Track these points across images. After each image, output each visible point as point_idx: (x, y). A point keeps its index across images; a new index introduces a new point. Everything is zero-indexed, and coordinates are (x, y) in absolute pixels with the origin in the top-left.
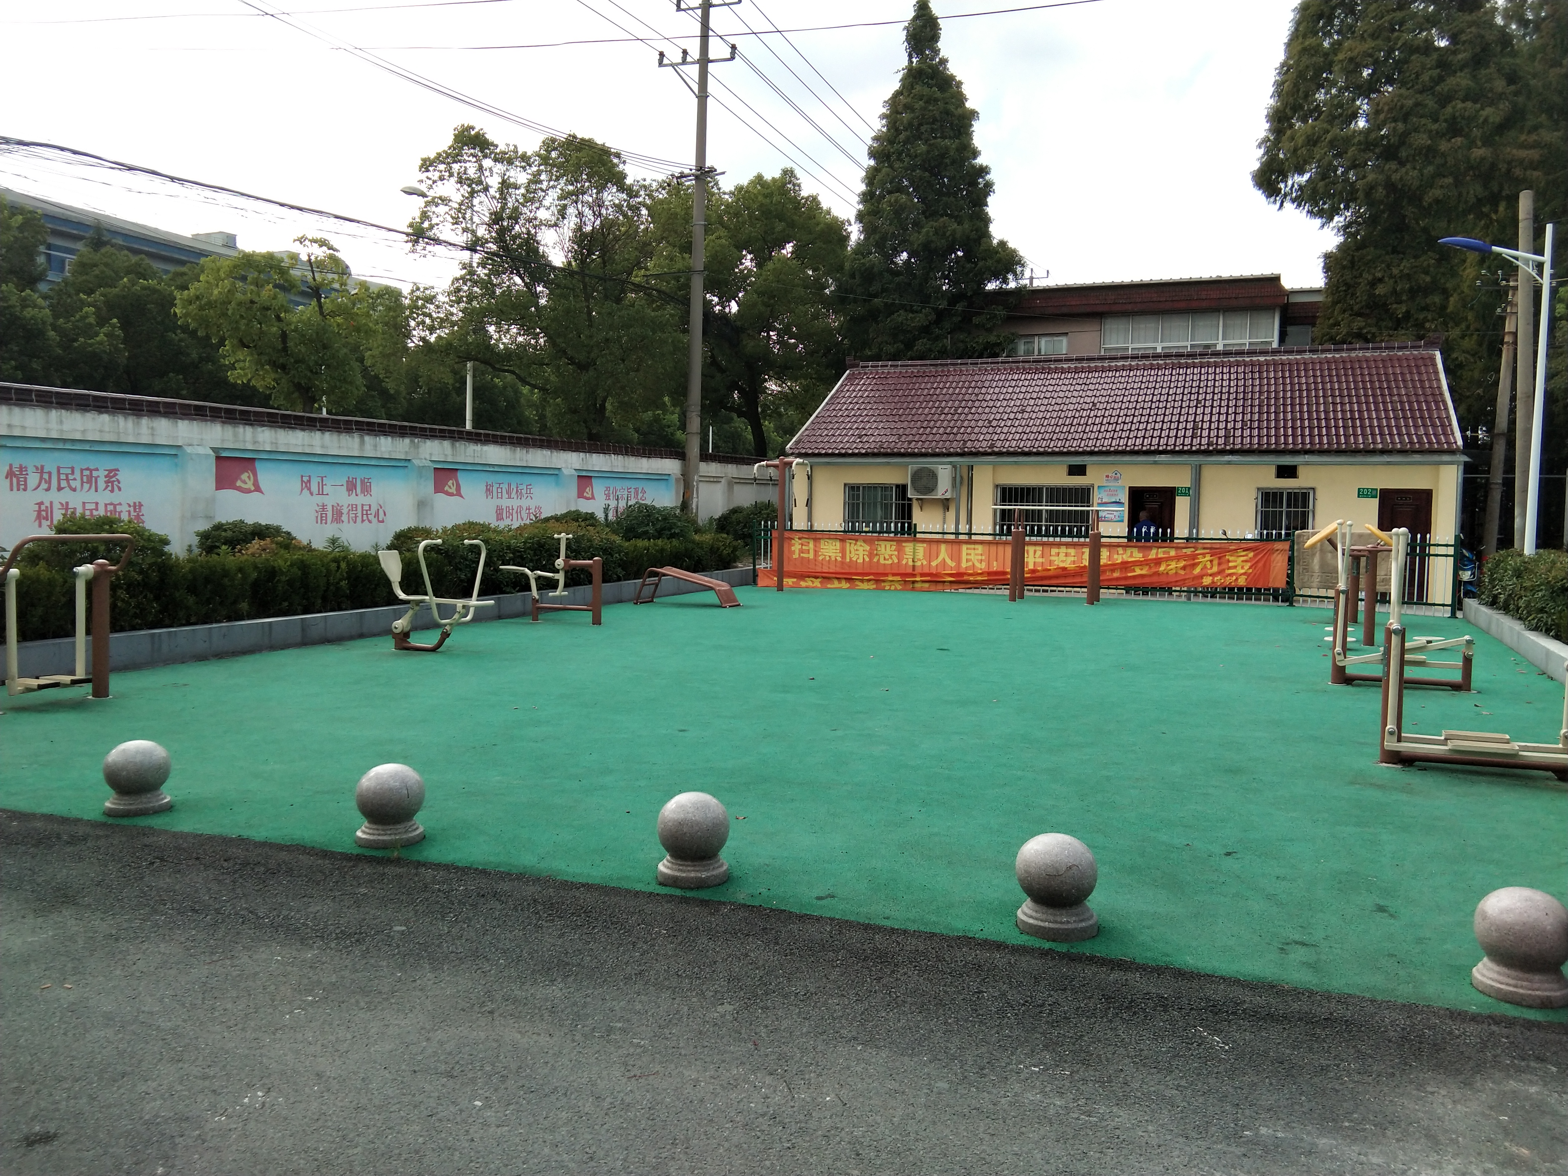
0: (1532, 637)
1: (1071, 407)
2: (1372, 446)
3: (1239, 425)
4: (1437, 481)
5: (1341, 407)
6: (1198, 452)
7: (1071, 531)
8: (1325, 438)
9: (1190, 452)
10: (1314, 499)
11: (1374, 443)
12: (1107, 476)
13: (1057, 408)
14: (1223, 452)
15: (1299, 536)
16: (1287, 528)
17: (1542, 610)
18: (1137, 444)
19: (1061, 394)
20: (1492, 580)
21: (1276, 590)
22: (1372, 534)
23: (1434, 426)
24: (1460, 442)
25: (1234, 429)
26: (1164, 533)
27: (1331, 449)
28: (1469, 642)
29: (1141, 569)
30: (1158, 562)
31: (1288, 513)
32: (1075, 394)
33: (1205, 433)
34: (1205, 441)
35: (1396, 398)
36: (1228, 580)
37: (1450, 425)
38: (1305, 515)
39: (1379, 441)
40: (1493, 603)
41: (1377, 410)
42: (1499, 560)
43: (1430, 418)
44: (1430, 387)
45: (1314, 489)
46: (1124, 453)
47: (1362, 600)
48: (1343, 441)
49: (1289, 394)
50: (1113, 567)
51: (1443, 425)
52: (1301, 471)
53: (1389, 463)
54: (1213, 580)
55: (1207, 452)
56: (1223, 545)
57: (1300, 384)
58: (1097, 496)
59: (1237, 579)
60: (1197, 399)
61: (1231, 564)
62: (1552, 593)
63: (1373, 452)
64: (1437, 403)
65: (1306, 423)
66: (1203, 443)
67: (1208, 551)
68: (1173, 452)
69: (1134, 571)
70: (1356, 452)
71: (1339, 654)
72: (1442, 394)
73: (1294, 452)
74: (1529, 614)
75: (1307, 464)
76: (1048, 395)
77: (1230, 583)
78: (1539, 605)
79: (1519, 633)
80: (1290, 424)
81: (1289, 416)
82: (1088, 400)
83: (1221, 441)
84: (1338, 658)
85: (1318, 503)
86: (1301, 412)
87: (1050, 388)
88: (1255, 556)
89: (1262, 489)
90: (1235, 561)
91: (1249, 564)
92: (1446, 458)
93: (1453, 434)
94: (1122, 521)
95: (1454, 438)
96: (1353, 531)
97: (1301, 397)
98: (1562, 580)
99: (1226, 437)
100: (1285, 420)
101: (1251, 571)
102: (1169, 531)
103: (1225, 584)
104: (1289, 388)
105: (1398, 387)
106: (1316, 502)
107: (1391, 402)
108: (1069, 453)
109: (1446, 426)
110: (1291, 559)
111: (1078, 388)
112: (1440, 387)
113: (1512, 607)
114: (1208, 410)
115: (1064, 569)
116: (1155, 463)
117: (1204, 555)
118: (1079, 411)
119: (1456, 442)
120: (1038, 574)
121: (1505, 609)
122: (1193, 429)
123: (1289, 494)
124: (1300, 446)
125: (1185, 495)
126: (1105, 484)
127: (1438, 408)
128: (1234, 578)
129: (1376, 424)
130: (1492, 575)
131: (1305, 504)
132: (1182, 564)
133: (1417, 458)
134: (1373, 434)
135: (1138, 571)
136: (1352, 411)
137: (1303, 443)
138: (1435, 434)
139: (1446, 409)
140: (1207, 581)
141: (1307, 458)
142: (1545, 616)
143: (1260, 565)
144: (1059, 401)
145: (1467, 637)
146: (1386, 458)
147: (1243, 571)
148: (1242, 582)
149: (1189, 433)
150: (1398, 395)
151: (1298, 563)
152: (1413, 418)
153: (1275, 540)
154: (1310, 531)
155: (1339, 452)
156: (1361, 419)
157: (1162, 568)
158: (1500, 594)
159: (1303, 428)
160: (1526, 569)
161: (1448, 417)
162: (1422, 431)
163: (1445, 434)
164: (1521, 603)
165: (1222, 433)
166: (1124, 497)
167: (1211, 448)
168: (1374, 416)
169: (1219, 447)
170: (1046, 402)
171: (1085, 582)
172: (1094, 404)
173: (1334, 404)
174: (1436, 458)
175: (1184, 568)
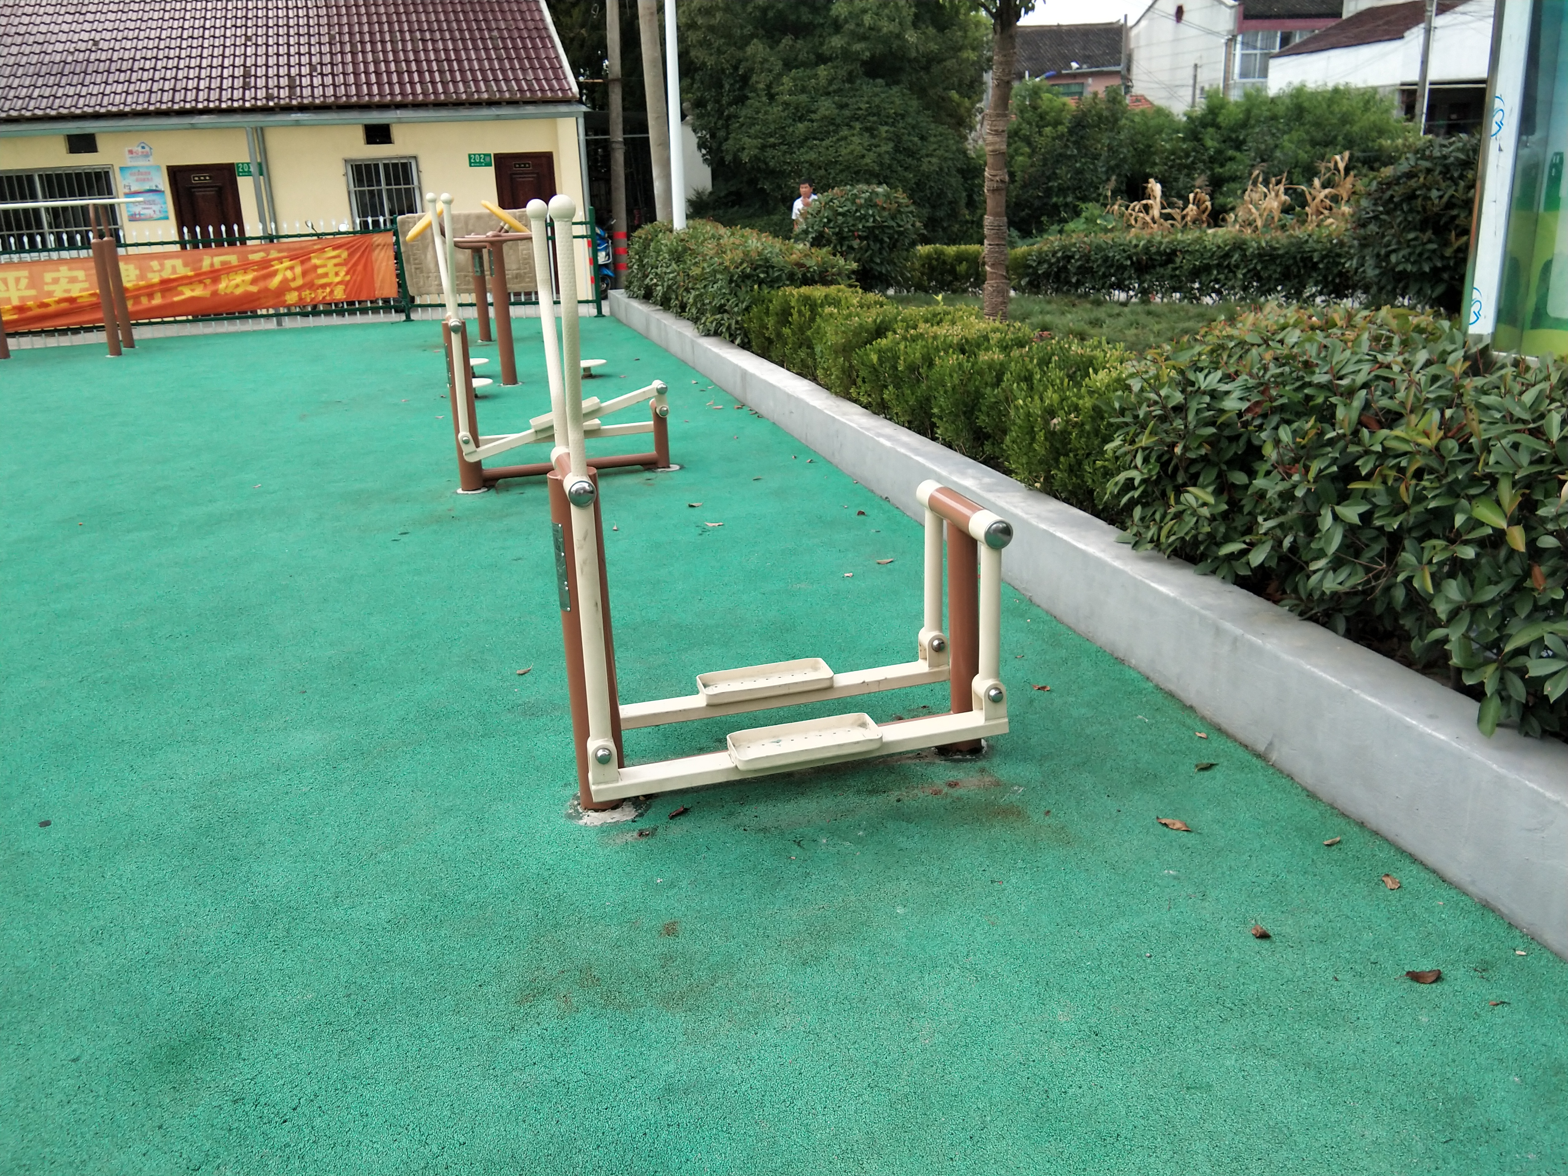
0: (716, 350)
1: (59, 47)
2: (476, 96)
3: (305, 70)
4: (555, 139)
5: (433, 45)
6: (254, 110)
7: (71, 239)
8: (418, 87)
9: (243, 110)
10: (418, 171)
11: (478, 91)
12: (131, 152)
13: (37, 48)
14: (288, 109)
15: (403, 223)
16: (392, 213)
17: (721, 309)
18: (165, 100)
19: (43, 28)
20: (642, 266)
21: (386, 301)
22: (492, 215)
23: (543, 67)
24: (575, 89)
25: (300, 75)
26: (230, 231)
27: (428, 100)
28: (661, 392)
29: (193, 290)
30: (215, 275)
31: (389, 192)
32: (65, 27)
33: (261, 82)
34: (261, 94)
35: (495, 33)
36: (321, 294)
37: (561, 67)
38: (410, 193)
39: (483, 89)
40: (647, 296)
41: (476, 49)
42: (646, 239)
43: (538, 58)
44: (532, 20)
45: (415, 158)
46: (145, 114)
47: (491, 304)
48: (441, 90)
49: (366, 28)
50: (149, 291)
51: (553, 68)
52: (396, 132)
53: (498, 118)
54: (300, 295)
55: (266, 110)
56: (304, 245)
57: (378, 14)
58: (119, 182)
59: (332, 292)
60: (245, 35)
61: (320, 271)
62: (731, 281)
63: (478, 104)
64: (542, 39)
65: (393, 66)
66: (259, 96)
67: (285, 254)
68: (219, 111)
69: (182, 293)
70: (458, 104)
71: (466, 442)
72: (546, 29)
73: (383, 107)
74: (702, 312)
75: (400, 121)
76: (22, 29)
77: (324, 298)
78: (717, 302)
79: (692, 342)
80: (372, 68)
81: (370, 57)
82: (85, 36)
83: (284, 93)
84: (466, 449)
85: (423, 176)
86: (384, 52)
87: (25, 20)
88: (350, 255)
89: (352, 160)
90: (325, 266)
91: (345, 269)
92: (563, 109)
93: (565, 78)
94: (167, 218)
95: (568, 83)
96: (455, 212)
97: (381, 32)
98: (741, 263)
99: (291, 87)
100: (366, 63)
101: (348, 278)
102: (236, 227)
103: (317, 300)
104: (364, 19)
105: (496, 20)
106: (421, 175)
107: (491, 38)
108: (60, 118)
109: (557, 69)
110: (398, 256)
111: (69, 18)
112: (542, 20)
113: (674, 303)
114: (261, 50)
115: (72, 300)
116: (193, 127)
117: (280, 260)
118: (72, 53)
119: (570, 89)
120: (29, 314)
121: (665, 304)
122: (244, 76)
123: (386, 166)
124: (389, 98)
125: (249, 174)
126: (129, 164)
127: (545, 46)
128: (328, 290)
129: (477, 67)
130: (640, 260)
131: (408, 180)
132: (249, 277)
133: (530, 109)
134: (475, 81)
135: (187, 293)
136: (446, 50)
137: (392, 94)
138: (546, 79)
139: (554, 47)
140: (292, 298)
141: (399, 113)
142: (726, 316)
143: (360, 268)
144: (40, 38)
145: (657, 384)
146: (494, 111)
147: (338, 279)
148: (339, 294)
149: (238, 83)
150: (498, 29)
151: (408, 261)
152: (519, 58)
153: (373, 231)
154: (419, 214)
155: (438, 105)
156: (459, 61)
157: (222, 286)
158: (656, 285)
159: (389, 73)
160: (685, 249)
161: (557, 57)
162: (531, 76)
163: (557, 79)
164: (690, 298)
165: (284, 82)
166: (163, 182)
167: (271, 104)
168: (474, 57)
169: (282, 102)
170: (19, 40)
171: (100, 320)
172: (96, 43)
173: (424, 40)
174: (551, 109)
175: (254, 282)
